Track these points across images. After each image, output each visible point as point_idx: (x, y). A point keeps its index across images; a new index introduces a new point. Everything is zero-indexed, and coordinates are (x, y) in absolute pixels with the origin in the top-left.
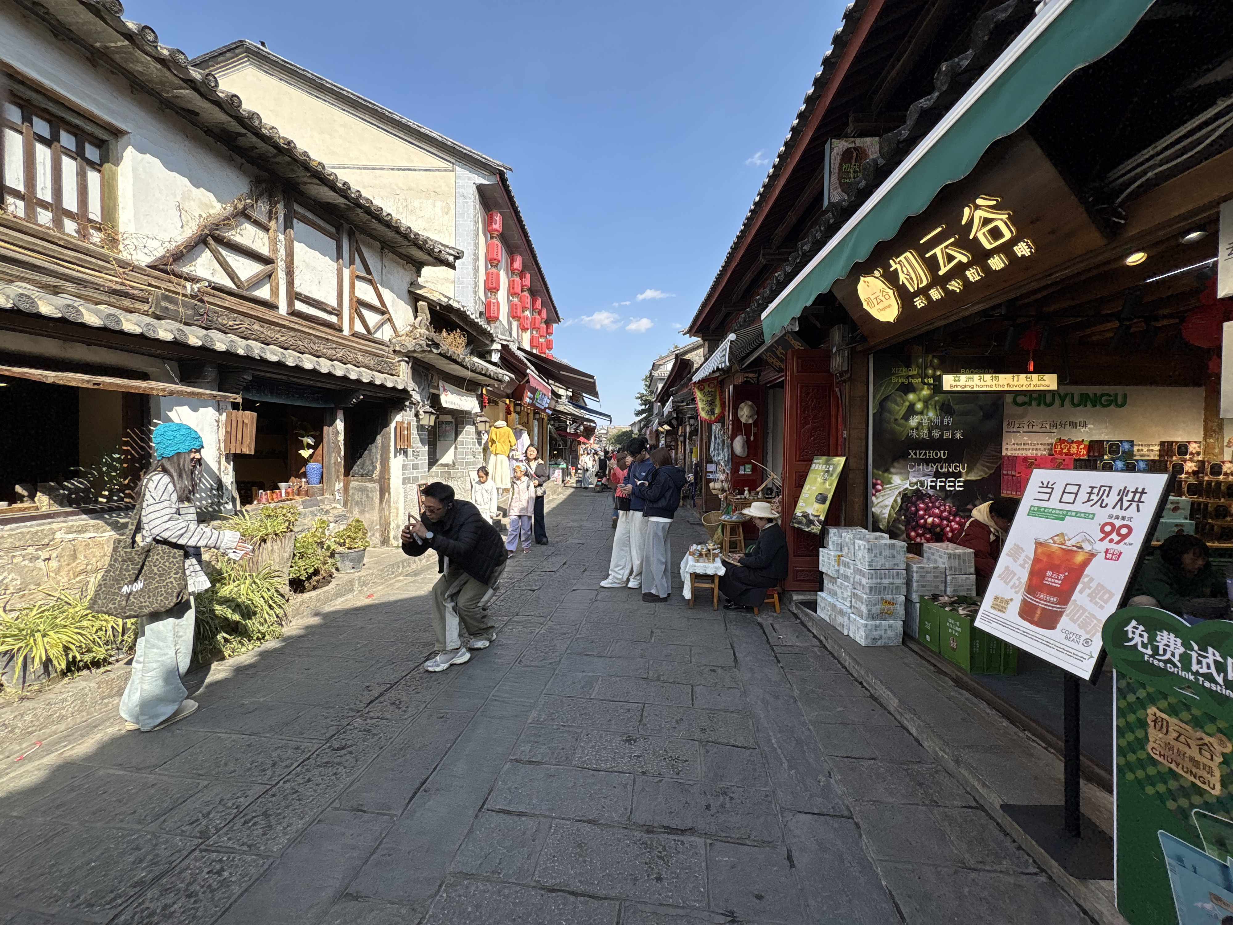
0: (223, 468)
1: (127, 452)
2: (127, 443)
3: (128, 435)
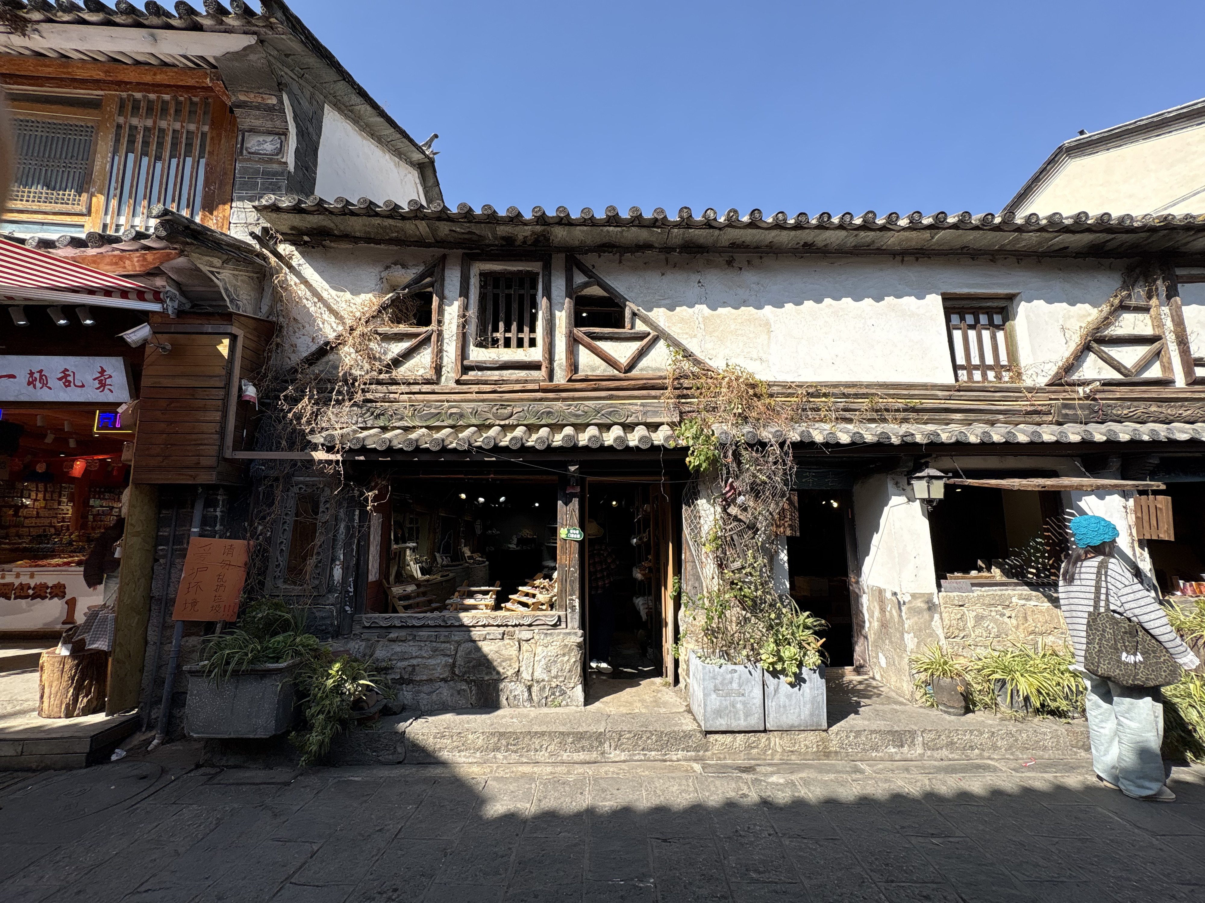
1: (1048, 537)
2: (1048, 530)
3: (1047, 523)
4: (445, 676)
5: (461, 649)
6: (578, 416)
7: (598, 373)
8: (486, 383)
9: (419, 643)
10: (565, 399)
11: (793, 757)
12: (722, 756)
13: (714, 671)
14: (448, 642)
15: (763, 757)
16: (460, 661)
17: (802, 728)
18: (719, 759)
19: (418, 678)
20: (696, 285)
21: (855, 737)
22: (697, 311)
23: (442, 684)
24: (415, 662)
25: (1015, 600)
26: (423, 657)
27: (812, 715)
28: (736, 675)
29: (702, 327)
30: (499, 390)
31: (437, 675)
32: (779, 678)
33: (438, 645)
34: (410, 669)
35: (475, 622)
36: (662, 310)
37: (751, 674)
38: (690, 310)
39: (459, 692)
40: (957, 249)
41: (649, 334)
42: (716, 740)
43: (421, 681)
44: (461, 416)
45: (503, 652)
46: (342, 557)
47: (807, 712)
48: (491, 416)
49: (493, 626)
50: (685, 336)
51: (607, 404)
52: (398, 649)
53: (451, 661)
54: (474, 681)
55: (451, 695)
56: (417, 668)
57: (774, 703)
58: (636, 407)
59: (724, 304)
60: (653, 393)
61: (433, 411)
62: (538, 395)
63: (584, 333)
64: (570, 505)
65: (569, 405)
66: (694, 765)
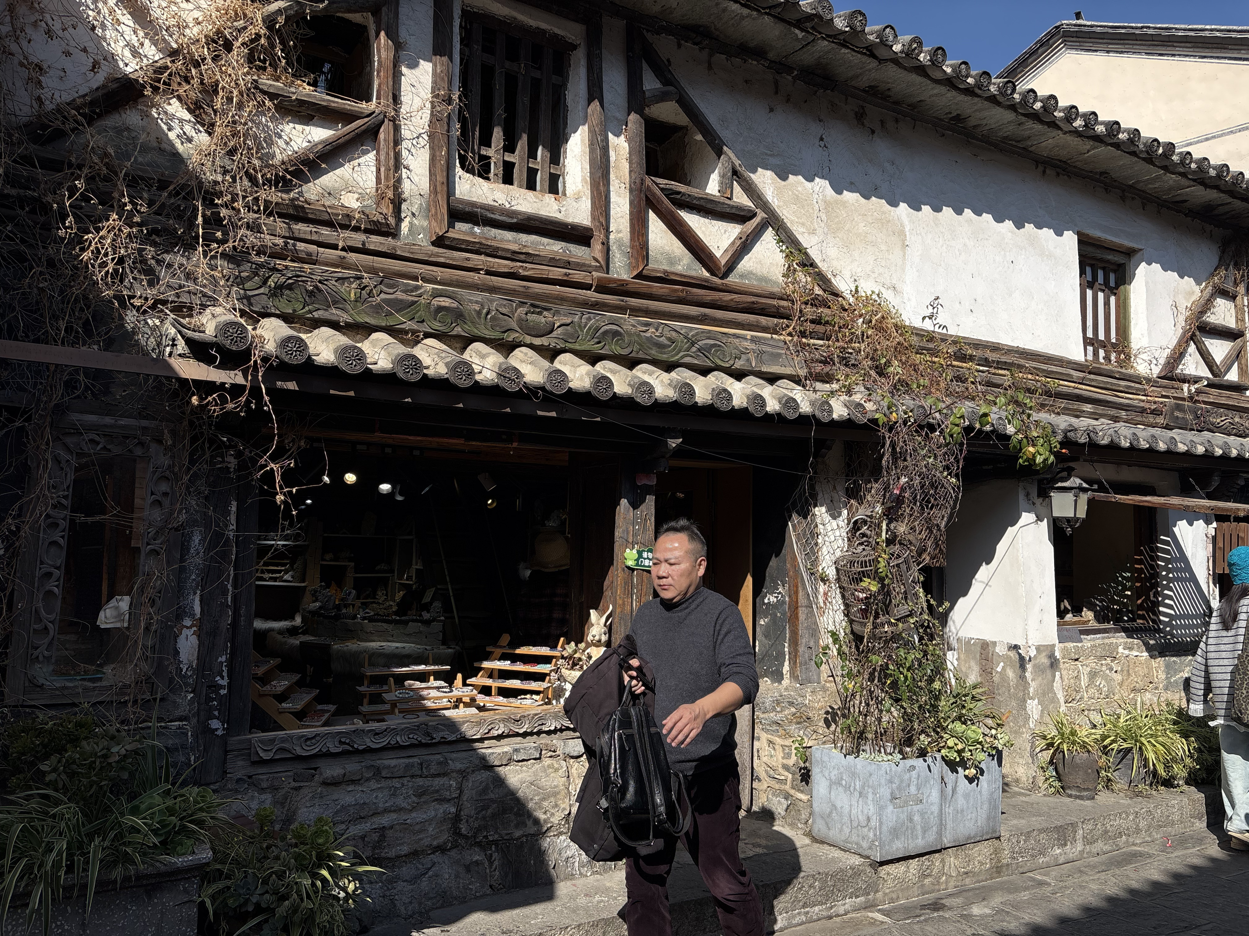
0: (1211, 592)
1: (1141, 571)
2: (1140, 562)
3: (1141, 553)
4: (441, 841)
5: (469, 784)
6: (661, 347)
7: (679, 268)
8: (493, 252)
9: (389, 783)
10: (636, 311)
11: (967, 881)
12: (894, 896)
13: (891, 770)
14: (445, 774)
15: (937, 887)
16: (468, 809)
17: (978, 839)
18: (892, 901)
19: (392, 853)
20: (817, 141)
21: (1025, 841)
22: (817, 189)
23: (437, 857)
24: (385, 820)
25: (1121, 650)
26: (399, 810)
27: (988, 818)
28: (914, 774)
29: (824, 217)
30: (522, 272)
31: (426, 842)
32: (957, 773)
33: (427, 782)
34: (375, 837)
35: (484, 730)
36: (769, 173)
37: (930, 771)
38: (808, 185)
39: (468, 869)
40: (1096, 173)
41: (755, 215)
42: (888, 874)
43: (398, 857)
44: (459, 315)
45: (544, 782)
46: (197, 609)
47: (984, 816)
48: (514, 325)
49: (517, 735)
50: (801, 230)
51: (704, 331)
52: (348, 799)
53: (453, 810)
54: (495, 842)
55: (457, 876)
56: (389, 833)
57: (951, 808)
58: (746, 344)
59: (852, 189)
60: (764, 320)
61: (400, 295)
62: (591, 295)
63: (662, 190)
64: (643, 507)
65: (647, 324)
66: (870, 915)
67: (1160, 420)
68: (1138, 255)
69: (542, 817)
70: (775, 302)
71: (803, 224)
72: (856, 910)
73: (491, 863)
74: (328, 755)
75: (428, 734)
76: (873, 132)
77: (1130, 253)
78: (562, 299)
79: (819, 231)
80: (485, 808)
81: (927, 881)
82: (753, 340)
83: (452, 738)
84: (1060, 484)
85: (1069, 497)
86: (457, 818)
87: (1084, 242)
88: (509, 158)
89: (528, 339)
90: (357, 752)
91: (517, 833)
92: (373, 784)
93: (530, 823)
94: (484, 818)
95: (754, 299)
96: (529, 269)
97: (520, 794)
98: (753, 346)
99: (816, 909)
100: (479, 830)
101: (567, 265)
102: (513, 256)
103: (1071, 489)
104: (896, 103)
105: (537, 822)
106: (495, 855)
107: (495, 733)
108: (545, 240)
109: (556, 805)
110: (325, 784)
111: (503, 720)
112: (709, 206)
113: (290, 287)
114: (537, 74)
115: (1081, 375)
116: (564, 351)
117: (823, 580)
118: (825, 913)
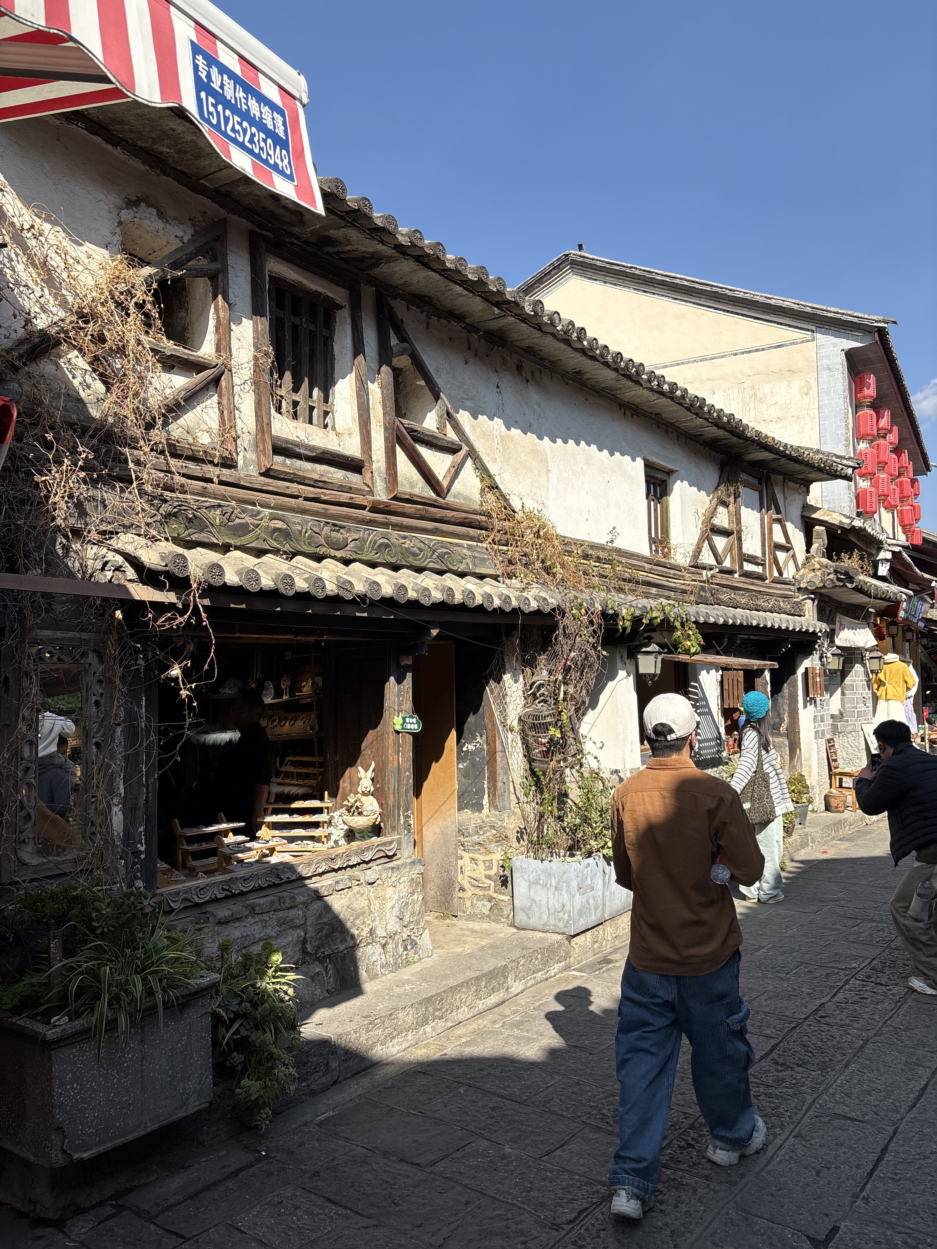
0: (720, 721)
5: (310, 912)
6: (415, 555)
7: (417, 491)
8: (302, 481)
9: (261, 917)
10: (396, 527)
11: (617, 942)
12: (580, 958)
13: (577, 868)
14: (294, 907)
15: (601, 949)
17: (622, 912)
18: (578, 962)
20: (495, 388)
22: (495, 426)
28: (589, 869)
29: (501, 449)
30: (323, 497)
33: (284, 914)
35: (313, 869)
36: (466, 413)
37: (597, 866)
38: (490, 423)
39: (314, 978)
41: (461, 448)
42: (576, 944)
44: (287, 535)
45: (355, 905)
46: (122, 791)
48: (323, 541)
49: (334, 870)
50: (489, 459)
51: (439, 542)
52: (236, 934)
53: (302, 934)
54: (329, 956)
57: (608, 891)
58: (464, 551)
59: (516, 424)
61: (249, 519)
62: (366, 514)
63: (406, 428)
64: (405, 682)
65: (405, 538)
66: (571, 973)
67: (692, 598)
68: (676, 474)
69: (356, 932)
70: (478, 517)
71: (489, 455)
72: (560, 972)
73: (327, 973)
74: (216, 900)
75: (278, 877)
76: (528, 381)
77: (670, 472)
78: (348, 518)
79: (498, 460)
80: (321, 930)
81: (596, 946)
82: (470, 548)
83: (294, 878)
84: (644, 649)
85: (651, 658)
86: (304, 941)
87: (649, 466)
88: (296, 397)
89: (333, 552)
90: (234, 896)
91: (342, 947)
92: (251, 920)
93: (348, 938)
94: (321, 938)
95: (464, 515)
96: (326, 494)
97: (342, 916)
98: (469, 553)
99: (540, 974)
100: (319, 947)
101: (350, 490)
102: (316, 484)
103: (653, 652)
104: (543, 359)
105: (353, 937)
106: (330, 966)
107: (320, 870)
108: (332, 469)
109: (364, 922)
110: (220, 923)
111: (325, 860)
112: (434, 441)
113: (175, 515)
114: (312, 327)
115: (650, 566)
116: (354, 561)
117: (512, 731)
118: (544, 977)
